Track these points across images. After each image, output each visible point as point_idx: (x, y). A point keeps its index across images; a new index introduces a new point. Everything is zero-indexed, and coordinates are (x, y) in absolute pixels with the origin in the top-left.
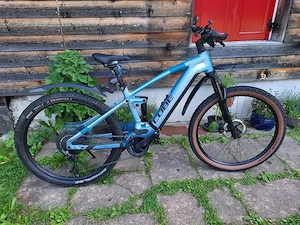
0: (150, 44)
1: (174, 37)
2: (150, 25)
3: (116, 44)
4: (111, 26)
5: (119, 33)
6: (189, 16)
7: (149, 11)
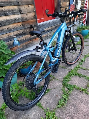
0: (24, 27)
1: (32, 22)
2: (22, 18)
3: (9, 30)
4: (4, 21)
5: (9, 24)
6: (35, 12)
7: (20, 11)
